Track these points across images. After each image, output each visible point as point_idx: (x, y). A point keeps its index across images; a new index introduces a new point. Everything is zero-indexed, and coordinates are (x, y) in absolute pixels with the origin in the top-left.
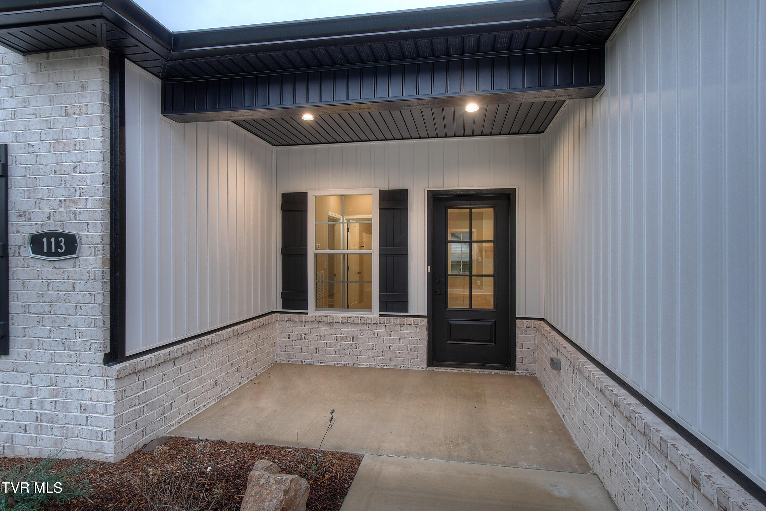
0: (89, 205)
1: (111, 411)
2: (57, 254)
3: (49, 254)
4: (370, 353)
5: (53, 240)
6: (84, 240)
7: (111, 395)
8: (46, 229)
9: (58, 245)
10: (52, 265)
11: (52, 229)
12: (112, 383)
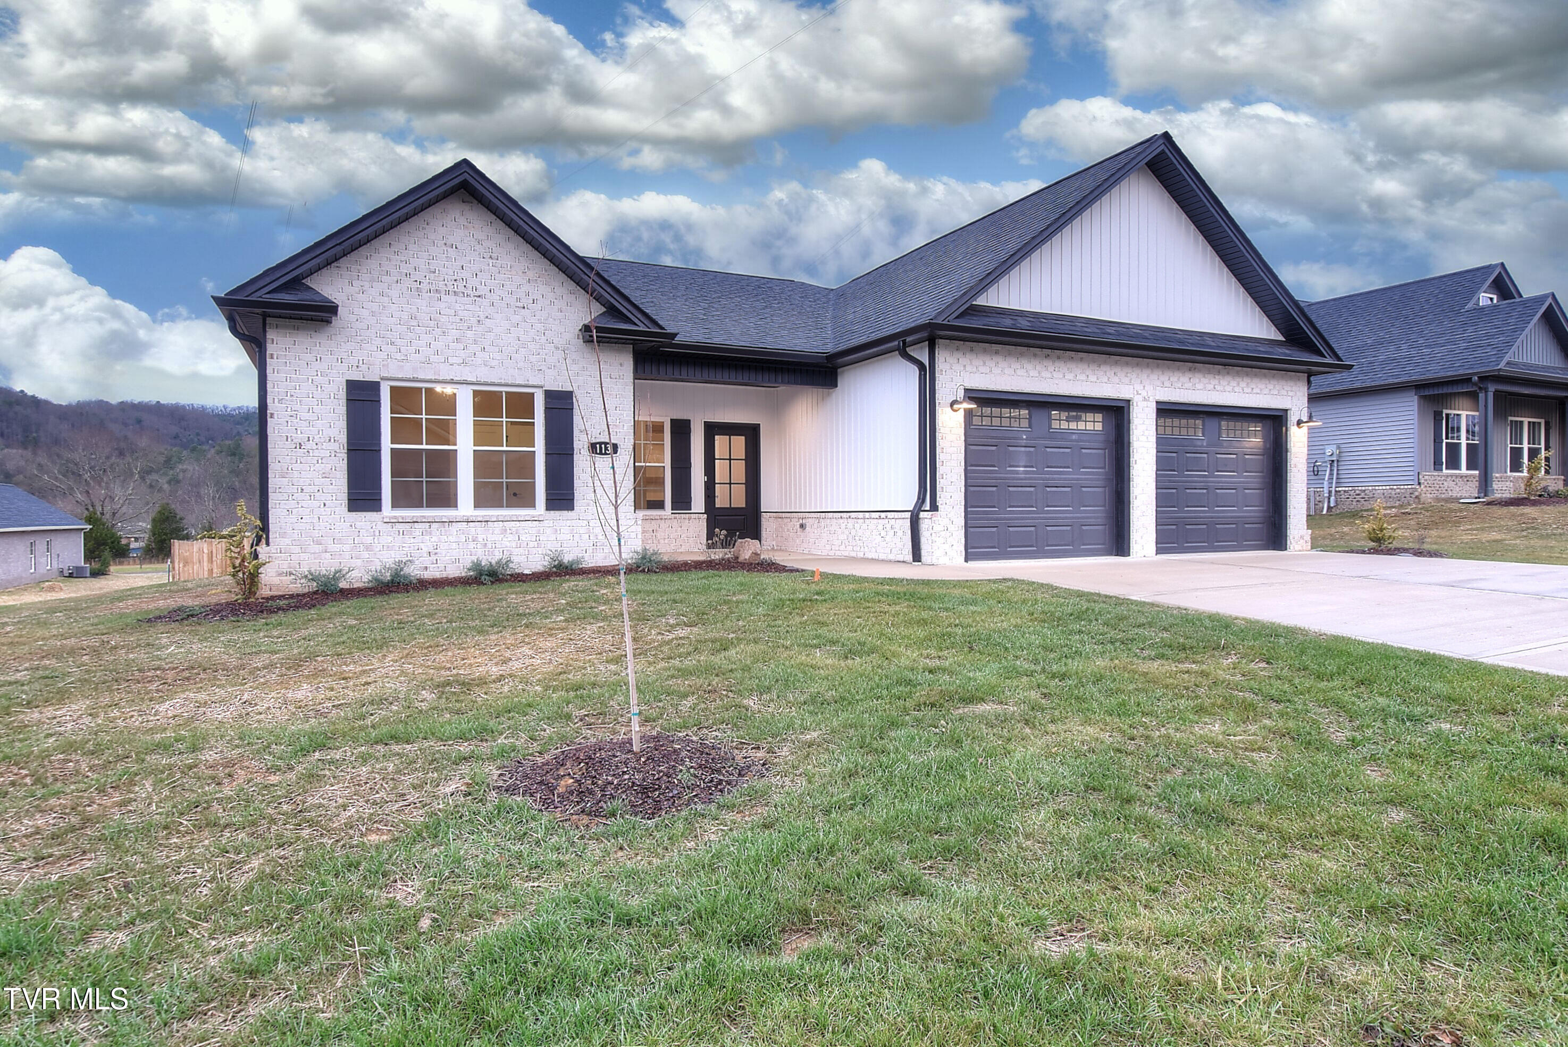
0: (625, 428)
1: (639, 536)
2: (606, 454)
3: (601, 453)
4: (666, 541)
5: (603, 446)
6: (622, 446)
7: (639, 529)
8: (598, 441)
9: (606, 449)
10: (602, 460)
11: (603, 440)
12: (640, 522)
